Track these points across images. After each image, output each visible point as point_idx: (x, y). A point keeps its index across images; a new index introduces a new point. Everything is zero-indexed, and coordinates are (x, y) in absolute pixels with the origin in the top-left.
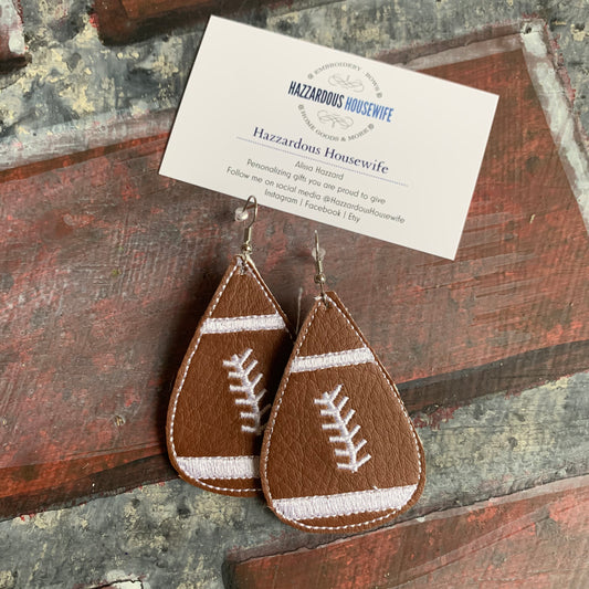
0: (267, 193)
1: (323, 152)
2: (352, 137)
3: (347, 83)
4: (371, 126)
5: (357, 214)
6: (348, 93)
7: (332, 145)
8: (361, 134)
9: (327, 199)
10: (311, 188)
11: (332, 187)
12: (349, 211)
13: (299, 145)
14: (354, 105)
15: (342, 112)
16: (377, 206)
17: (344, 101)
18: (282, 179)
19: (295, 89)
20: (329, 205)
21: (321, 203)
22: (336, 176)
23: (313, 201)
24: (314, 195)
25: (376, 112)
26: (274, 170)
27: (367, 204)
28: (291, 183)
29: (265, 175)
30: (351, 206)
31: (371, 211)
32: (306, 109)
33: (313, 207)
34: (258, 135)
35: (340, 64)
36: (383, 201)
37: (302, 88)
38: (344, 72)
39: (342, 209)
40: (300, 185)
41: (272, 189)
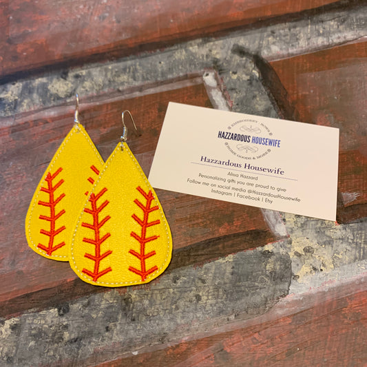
0: (213, 191)
1: (243, 166)
2: (260, 157)
3: (251, 130)
4: (269, 150)
5: (270, 198)
6: (252, 135)
7: (248, 162)
8: (264, 155)
9: (250, 191)
10: (239, 186)
11: (252, 185)
12: (265, 197)
13: (229, 163)
14: (257, 140)
15: (251, 144)
16: (281, 193)
17: (251, 139)
18: (221, 183)
19: (221, 135)
20: (252, 195)
21: (247, 194)
22: (253, 178)
23: (242, 193)
24: (241, 190)
25: (270, 143)
26: (215, 178)
27: (275, 193)
28: (226, 184)
29: (210, 181)
30: (266, 194)
31: (279, 196)
32: (229, 144)
33: (242, 197)
34: (203, 160)
35: (245, 121)
36: (284, 190)
37: (225, 134)
38: (248, 124)
39: (261, 197)
40: (232, 185)
41: (216, 189)
